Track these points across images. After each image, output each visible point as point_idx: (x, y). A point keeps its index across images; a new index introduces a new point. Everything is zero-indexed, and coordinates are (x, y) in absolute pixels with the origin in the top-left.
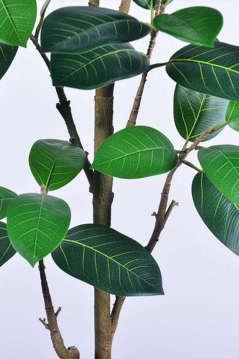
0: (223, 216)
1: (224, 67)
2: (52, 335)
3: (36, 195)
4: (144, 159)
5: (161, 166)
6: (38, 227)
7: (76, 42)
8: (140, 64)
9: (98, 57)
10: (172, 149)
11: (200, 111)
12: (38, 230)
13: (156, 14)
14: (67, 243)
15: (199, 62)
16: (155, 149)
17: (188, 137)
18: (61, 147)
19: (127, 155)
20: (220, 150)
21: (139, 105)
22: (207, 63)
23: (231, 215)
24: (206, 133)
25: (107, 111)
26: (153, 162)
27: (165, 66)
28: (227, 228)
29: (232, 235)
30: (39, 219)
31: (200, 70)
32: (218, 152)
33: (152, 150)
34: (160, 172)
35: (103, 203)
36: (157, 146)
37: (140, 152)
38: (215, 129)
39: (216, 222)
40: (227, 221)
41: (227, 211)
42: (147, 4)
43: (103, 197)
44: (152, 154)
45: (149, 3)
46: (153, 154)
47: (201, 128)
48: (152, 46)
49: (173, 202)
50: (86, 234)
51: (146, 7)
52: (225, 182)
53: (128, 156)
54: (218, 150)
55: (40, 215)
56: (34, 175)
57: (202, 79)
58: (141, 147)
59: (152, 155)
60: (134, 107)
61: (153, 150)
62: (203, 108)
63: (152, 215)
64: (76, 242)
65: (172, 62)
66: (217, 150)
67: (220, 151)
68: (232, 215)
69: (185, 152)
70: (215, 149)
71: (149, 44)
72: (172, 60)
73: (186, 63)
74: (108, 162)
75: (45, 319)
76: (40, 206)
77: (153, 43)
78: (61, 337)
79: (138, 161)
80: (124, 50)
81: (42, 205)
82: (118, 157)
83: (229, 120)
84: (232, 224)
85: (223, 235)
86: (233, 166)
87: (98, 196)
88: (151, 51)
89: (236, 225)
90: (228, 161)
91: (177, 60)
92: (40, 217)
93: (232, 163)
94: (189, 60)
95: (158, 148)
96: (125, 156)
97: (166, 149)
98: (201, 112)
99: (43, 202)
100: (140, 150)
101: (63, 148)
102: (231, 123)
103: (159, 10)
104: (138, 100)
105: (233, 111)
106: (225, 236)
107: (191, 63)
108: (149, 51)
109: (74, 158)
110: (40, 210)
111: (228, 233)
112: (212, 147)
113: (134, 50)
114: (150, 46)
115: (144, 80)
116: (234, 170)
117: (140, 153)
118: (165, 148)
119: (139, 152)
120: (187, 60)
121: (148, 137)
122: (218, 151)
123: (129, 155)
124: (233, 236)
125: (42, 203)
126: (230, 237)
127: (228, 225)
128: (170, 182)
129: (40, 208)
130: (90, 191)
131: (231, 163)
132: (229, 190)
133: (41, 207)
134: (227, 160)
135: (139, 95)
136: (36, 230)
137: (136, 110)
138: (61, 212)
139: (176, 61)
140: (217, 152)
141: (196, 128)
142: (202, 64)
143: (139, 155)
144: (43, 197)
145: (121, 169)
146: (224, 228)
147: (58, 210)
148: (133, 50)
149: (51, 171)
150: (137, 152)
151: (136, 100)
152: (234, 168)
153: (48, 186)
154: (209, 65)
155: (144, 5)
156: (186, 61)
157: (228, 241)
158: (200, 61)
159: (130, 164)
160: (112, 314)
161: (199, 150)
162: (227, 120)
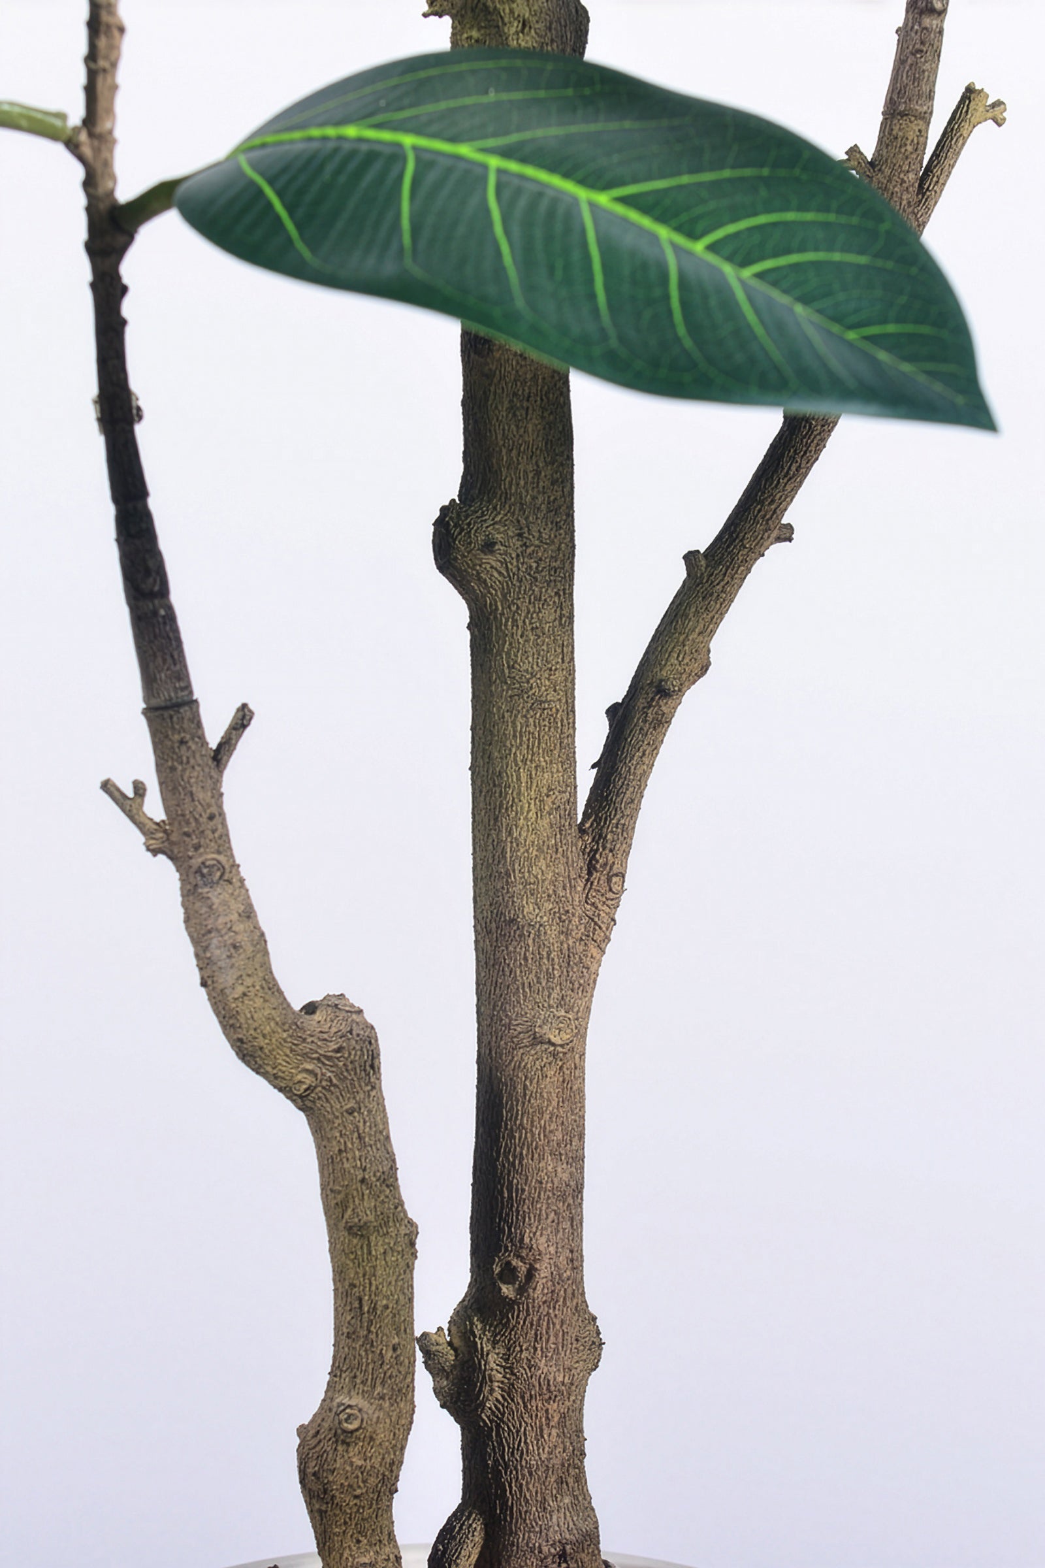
2: (191, 893)
75: (140, 789)
78: (249, 914)
160: (586, 815)
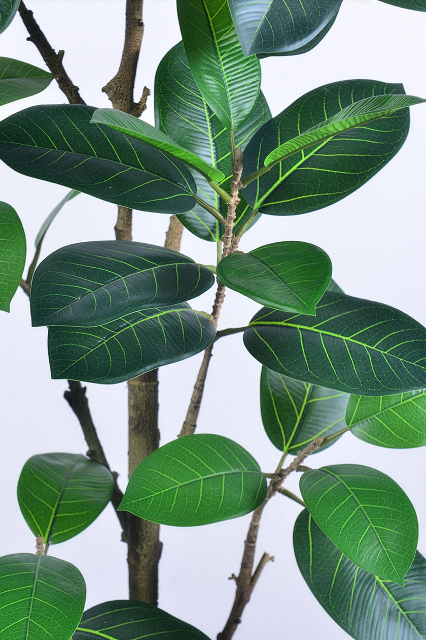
0: (346, 584)
1: (339, 336)
3: (27, 557)
4: (209, 492)
5: (238, 503)
6: (30, 615)
7: (90, 306)
8: (199, 335)
9: (128, 325)
10: (258, 472)
11: (305, 403)
12: (30, 619)
13: (225, 249)
14: (83, 634)
15: (298, 326)
16: (228, 474)
17: (286, 448)
18: (72, 467)
19: (180, 484)
20: (337, 474)
21: (200, 397)
22: (311, 329)
23: (360, 583)
24: (314, 444)
25: (148, 405)
26: (224, 496)
27: (242, 333)
28: (355, 606)
29: (362, 618)
30: (32, 600)
31: (300, 341)
32: (335, 479)
33: (222, 475)
34: (236, 513)
35: (144, 561)
36: (232, 469)
37: (204, 479)
38: (329, 438)
39: (335, 597)
40: (354, 593)
41: (352, 577)
42: (209, 232)
43: (145, 550)
44: (224, 483)
45: (213, 231)
46: (225, 481)
47: (307, 432)
48: (220, 300)
49: (265, 555)
50: (114, 619)
51: (208, 238)
52: (345, 531)
53: (182, 486)
54: (335, 473)
55: (33, 595)
56: (25, 518)
57: (304, 356)
58: (206, 471)
59: (223, 485)
60: (193, 400)
61: (226, 475)
62: (310, 398)
63: (230, 578)
64: (97, 632)
65: (254, 326)
66: (332, 473)
67: (337, 476)
68: (362, 583)
69: (280, 474)
70: (330, 472)
71: (215, 298)
72: (253, 323)
73: (276, 328)
74: (149, 498)
76: (34, 576)
77: (222, 295)
79: (199, 495)
80: (172, 311)
81: (37, 576)
82: (165, 489)
83: (351, 423)
84: (362, 599)
85: (347, 618)
86: (359, 502)
87: (137, 548)
88: (218, 308)
89: (368, 600)
90: (350, 494)
91: (262, 323)
92: (33, 597)
93: (358, 498)
94: (283, 323)
95: (234, 471)
96: (178, 486)
97: (247, 473)
98: (308, 406)
99: (40, 569)
100: (202, 476)
101: (76, 468)
102: (356, 429)
103: (230, 244)
104: (199, 388)
105: (358, 408)
106: (350, 619)
107: (284, 329)
108: (215, 308)
109: (94, 487)
110: (33, 584)
111: (355, 614)
112: (324, 469)
113: (190, 310)
114: (217, 301)
115: (208, 356)
116: (361, 510)
117: (202, 481)
118: (246, 470)
119: (200, 480)
120: (279, 323)
121: (216, 453)
122: (335, 477)
123: (185, 485)
124: (364, 620)
125: (37, 572)
126: (359, 621)
127: (356, 601)
128: (258, 521)
129: (34, 580)
130: (123, 540)
131: (356, 497)
132: (352, 544)
133: (36, 580)
134: (349, 492)
135: (201, 380)
136: (28, 619)
137: (196, 405)
138: (69, 587)
139: (260, 325)
140: (332, 477)
141: (299, 431)
142: (304, 332)
143: (202, 485)
144: (39, 560)
145: (170, 510)
146: (348, 605)
147: (64, 583)
148: (188, 310)
149: (54, 510)
150: (198, 479)
151: (195, 387)
152: (361, 506)
153: (49, 536)
154: (316, 332)
155: (205, 234)
156: (276, 326)
157: (356, 628)
158: (300, 325)
159: (186, 500)
161: (302, 473)
162: (348, 424)
